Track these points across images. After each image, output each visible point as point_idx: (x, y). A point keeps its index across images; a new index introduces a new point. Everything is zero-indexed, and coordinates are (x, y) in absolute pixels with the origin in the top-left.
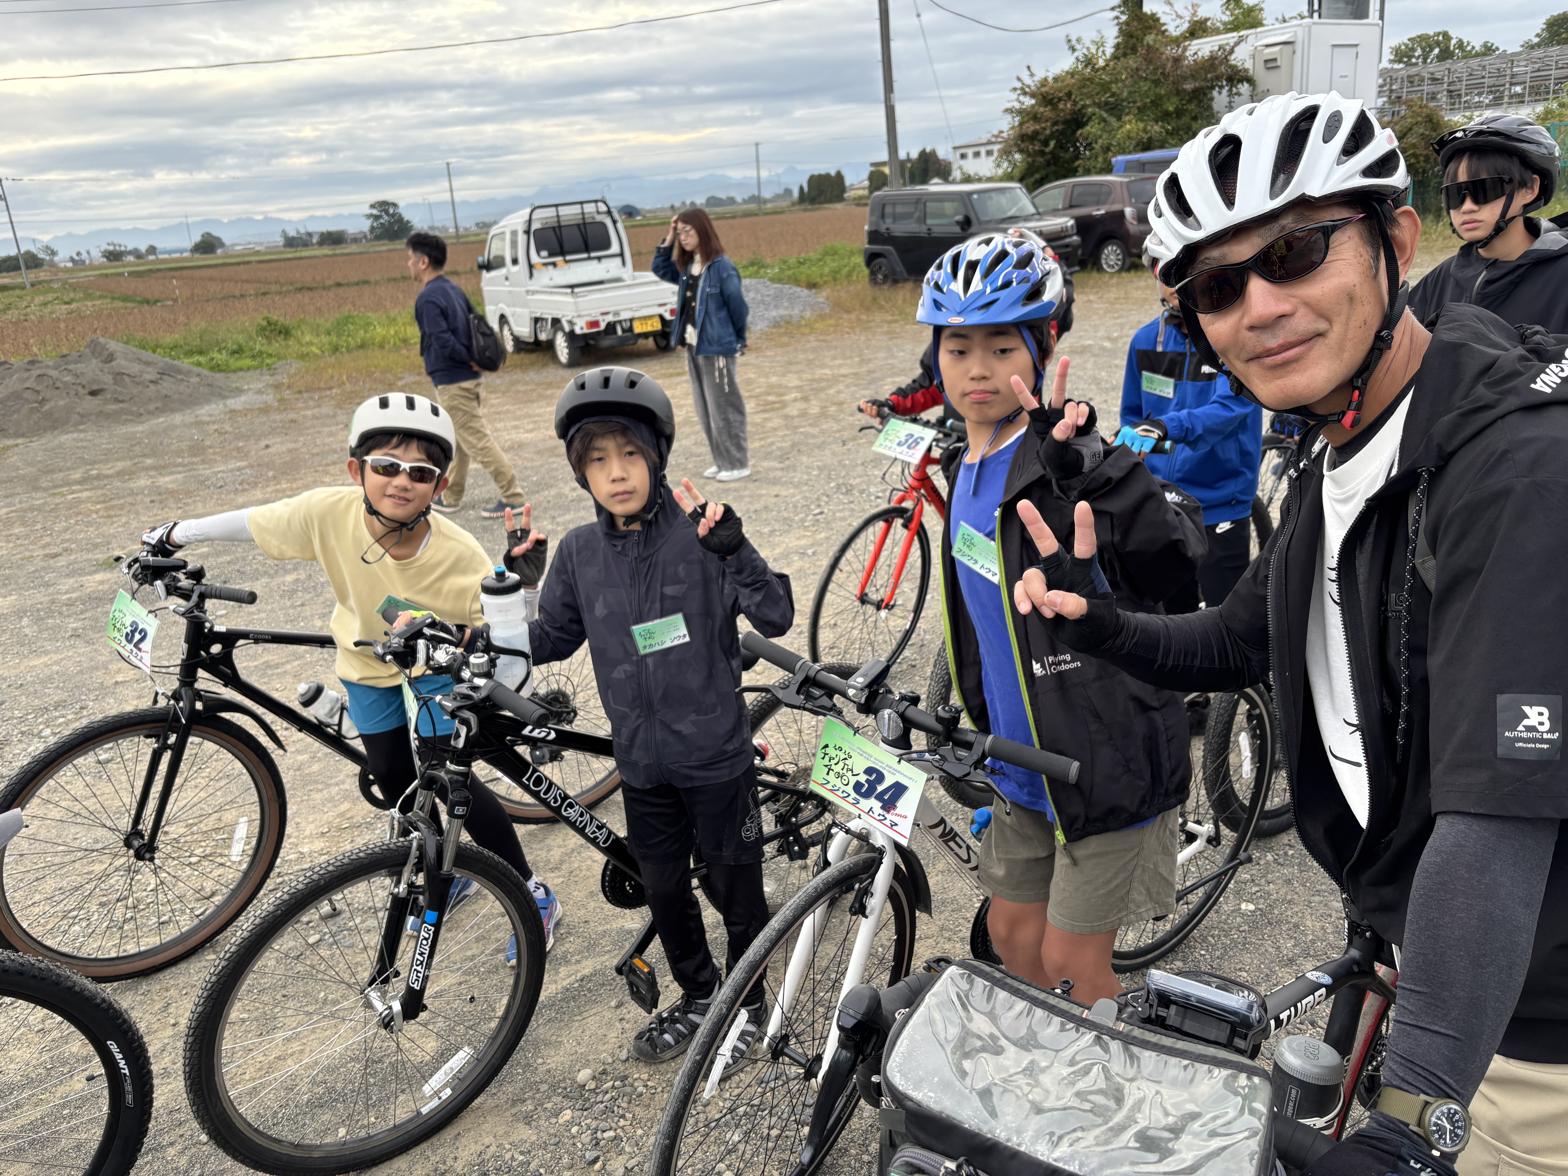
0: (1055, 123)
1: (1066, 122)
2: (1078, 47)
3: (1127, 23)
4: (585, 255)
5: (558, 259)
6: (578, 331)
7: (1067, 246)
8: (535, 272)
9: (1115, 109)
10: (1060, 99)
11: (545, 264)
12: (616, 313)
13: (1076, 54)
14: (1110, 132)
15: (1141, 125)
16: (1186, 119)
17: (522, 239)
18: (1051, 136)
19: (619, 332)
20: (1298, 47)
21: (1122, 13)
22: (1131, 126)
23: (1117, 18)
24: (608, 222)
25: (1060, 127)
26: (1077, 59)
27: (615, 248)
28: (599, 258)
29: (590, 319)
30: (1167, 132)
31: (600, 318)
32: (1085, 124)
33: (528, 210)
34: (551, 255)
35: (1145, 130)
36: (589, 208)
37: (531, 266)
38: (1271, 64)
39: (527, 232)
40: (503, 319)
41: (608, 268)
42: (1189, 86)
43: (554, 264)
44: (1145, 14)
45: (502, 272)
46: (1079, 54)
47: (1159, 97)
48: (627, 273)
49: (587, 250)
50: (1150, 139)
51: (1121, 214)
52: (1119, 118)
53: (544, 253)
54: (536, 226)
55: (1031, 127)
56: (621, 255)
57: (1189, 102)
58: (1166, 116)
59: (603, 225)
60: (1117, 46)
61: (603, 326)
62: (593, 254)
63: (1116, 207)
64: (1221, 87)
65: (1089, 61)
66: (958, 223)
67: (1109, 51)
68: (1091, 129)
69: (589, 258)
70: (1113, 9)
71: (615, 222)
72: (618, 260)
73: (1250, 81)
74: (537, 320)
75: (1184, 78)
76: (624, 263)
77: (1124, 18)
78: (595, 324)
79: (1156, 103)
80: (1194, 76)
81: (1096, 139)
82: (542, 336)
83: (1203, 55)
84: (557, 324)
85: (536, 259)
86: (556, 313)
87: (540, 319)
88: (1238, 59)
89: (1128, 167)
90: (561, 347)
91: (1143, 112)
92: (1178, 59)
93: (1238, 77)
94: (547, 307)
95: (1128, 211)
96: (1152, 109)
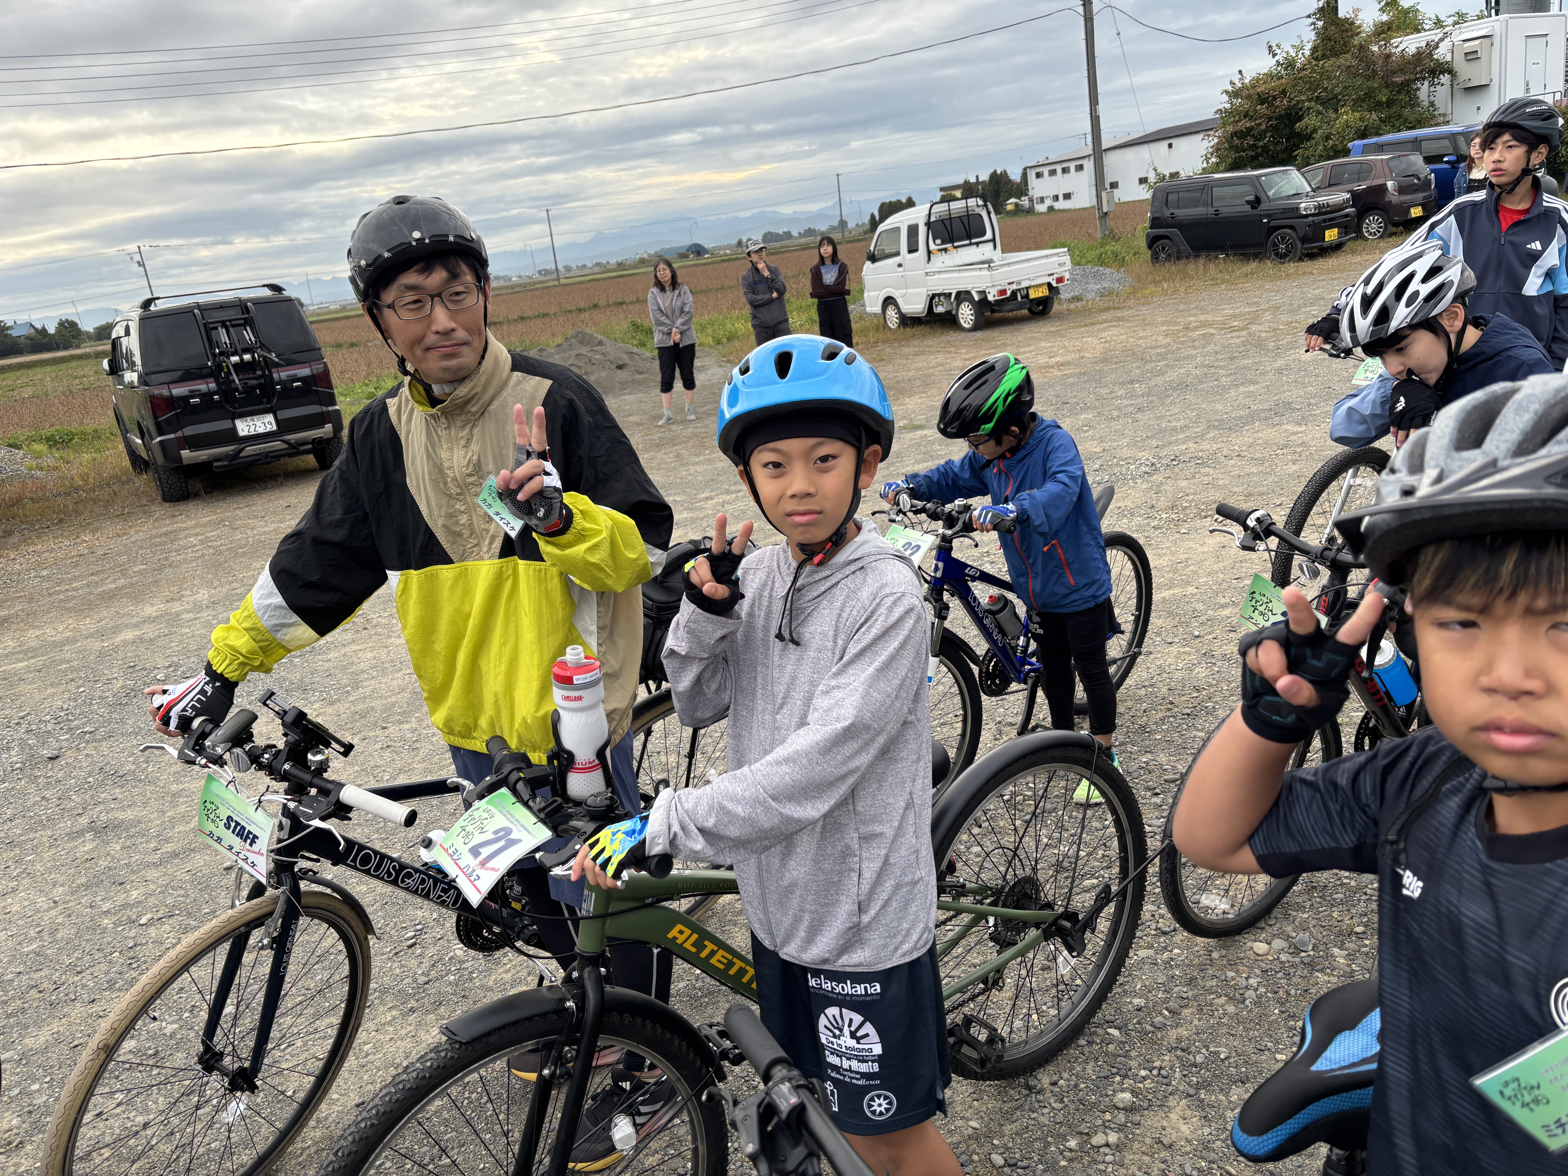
0: (1270, 119)
1: (1279, 118)
2: (1278, 51)
3: (1324, 28)
4: (967, 242)
5: (949, 246)
6: (990, 298)
7: (1346, 216)
8: (932, 256)
9: (1332, 102)
10: (1275, 98)
11: (940, 250)
12: (1019, 283)
13: (1277, 58)
14: (1328, 123)
15: (1357, 115)
16: (1395, 109)
17: (922, 231)
18: (1265, 132)
19: (1019, 299)
20: (1497, 39)
21: (1318, 19)
22: (1348, 116)
23: (1314, 24)
24: (984, 214)
25: (1274, 122)
26: (1278, 63)
27: (989, 235)
28: (977, 244)
29: (1000, 288)
30: (1380, 119)
31: (1007, 287)
32: (1300, 119)
33: (929, 205)
34: (943, 243)
35: (1361, 119)
37: (929, 252)
38: (1472, 56)
39: (928, 224)
40: (889, 301)
41: (985, 251)
42: (1398, 79)
43: (945, 250)
44: (1340, 19)
45: (897, 260)
46: (1279, 58)
47: (1371, 90)
48: (997, 255)
49: (969, 237)
50: (1366, 127)
51: (1383, 188)
52: (1336, 111)
53: (938, 241)
54: (933, 219)
55: (1245, 124)
56: (993, 240)
57: (1399, 92)
58: (1378, 106)
59: (981, 216)
60: (1314, 49)
61: (1009, 293)
62: (973, 241)
63: (1377, 182)
64: (1422, 79)
65: (1290, 64)
66: (1248, 202)
67: (1307, 53)
68: (1309, 122)
69: (971, 244)
70: (1309, 16)
71: (989, 213)
72: (991, 245)
73: (1450, 72)
74: (933, 297)
75: (1394, 73)
76: (995, 247)
77: (1320, 24)
78: (1003, 292)
79: (1369, 95)
80: (1401, 70)
81: (1315, 131)
82: (940, 309)
83: (1412, 50)
84: (963, 296)
85: (932, 246)
86: (962, 287)
87: (939, 295)
88: (1442, 53)
89: (1366, 150)
90: (966, 314)
91: (1357, 104)
92: (1388, 56)
93: (1440, 69)
94: (953, 283)
95: (1390, 184)
96: (1367, 101)
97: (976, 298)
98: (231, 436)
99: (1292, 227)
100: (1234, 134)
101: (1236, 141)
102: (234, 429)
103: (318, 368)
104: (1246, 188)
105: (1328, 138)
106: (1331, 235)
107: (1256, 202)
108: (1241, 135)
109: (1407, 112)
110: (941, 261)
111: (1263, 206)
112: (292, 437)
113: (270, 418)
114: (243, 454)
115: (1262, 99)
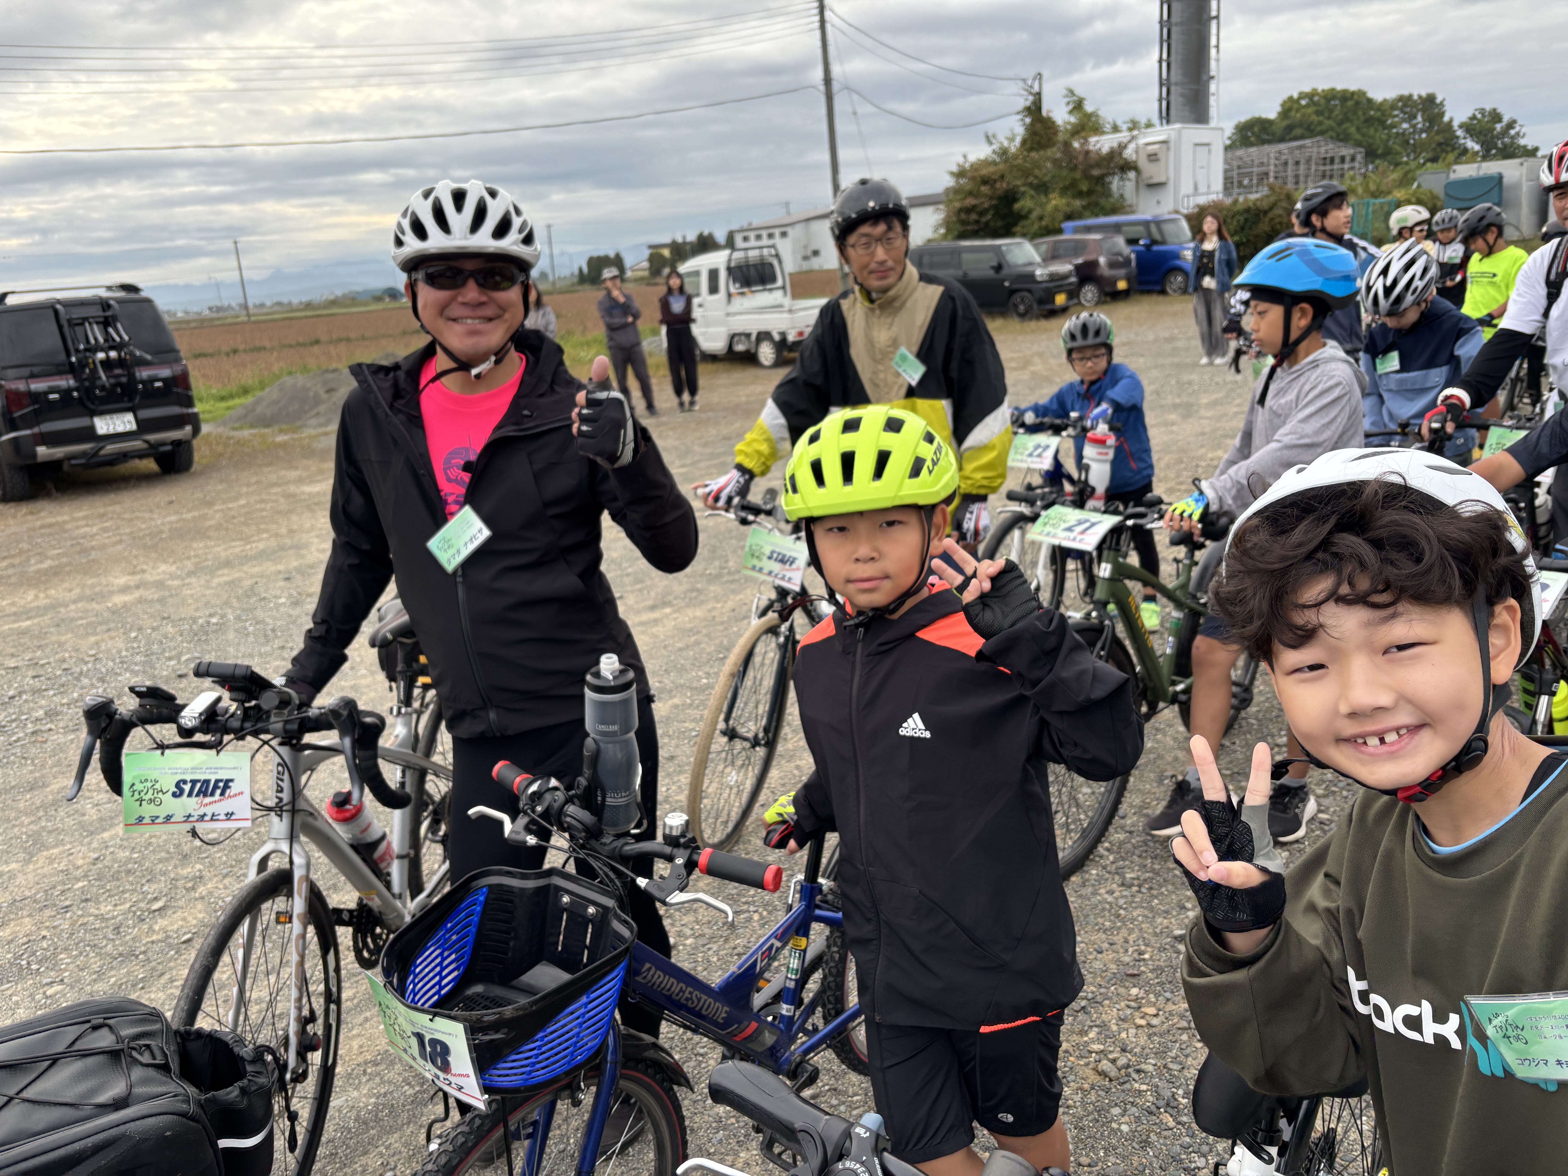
0: (991, 199)
1: (1000, 198)
2: (994, 141)
3: (1032, 124)
4: (763, 287)
5: (745, 290)
6: (790, 339)
7: (1070, 284)
8: (732, 299)
9: (1042, 188)
10: (995, 181)
11: (739, 293)
13: (993, 147)
14: (1040, 206)
15: (1064, 201)
16: (1094, 198)
17: (723, 275)
18: (987, 209)
20: (1172, 145)
21: (1026, 116)
22: (1056, 202)
23: (1023, 120)
24: (775, 263)
25: (995, 202)
26: (995, 152)
27: (779, 283)
28: (771, 290)
29: (797, 330)
30: (1083, 205)
32: (1017, 200)
34: (742, 286)
35: (1068, 204)
36: (765, 252)
37: (730, 295)
38: (1153, 157)
39: (729, 269)
41: (776, 297)
42: (1095, 173)
43: (742, 294)
44: (1044, 118)
46: (995, 147)
47: (1074, 180)
48: (787, 301)
49: (765, 283)
50: (1072, 211)
51: (1096, 263)
52: (1046, 196)
53: (737, 285)
54: (733, 264)
55: (970, 201)
56: (784, 287)
57: (1096, 184)
58: (1080, 194)
59: (771, 265)
60: (1024, 142)
62: (767, 287)
63: (1091, 257)
64: (1114, 174)
65: (1003, 152)
66: (992, 267)
67: (1018, 144)
68: (1025, 203)
69: (766, 289)
70: (1019, 113)
72: (782, 291)
73: (1136, 169)
74: (734, 336)
75: (1092, 167)
76: (785, 294)
77: (1028, 120)
79: (1073, 185)
80: (1098, 165)
81: (1030, 211)
82: (740, 348)
83: (1105, 150)
84: (763, 336)
85: (733, 290)
86: (763, 328)
87: (740, 334)
88: (1129, 153)
89: (1076, 230)
90: (766, 353)
91: (1064, 191)
92: (1087, 152)
93: (1127, 167)
94: (753, 324)
95: (1102, 260)
96: (1071, 189)
97: (777, 337)
98: (90, 434)
99: (1029, 291)
100: (961, 210)
101: (963, 216)
102: (92, 428)
103: (178, 369)
104: (990, 255)
105: (1041, 218)
106: (1060, 299)
107: (999, 268)
108: (968, 210)
109: (1103, 201)
110: (740, 303)
111: (1005, 271)
112: (153, 437)
113: (129, 417)
114: (102, 452)
115: (985, 181)
